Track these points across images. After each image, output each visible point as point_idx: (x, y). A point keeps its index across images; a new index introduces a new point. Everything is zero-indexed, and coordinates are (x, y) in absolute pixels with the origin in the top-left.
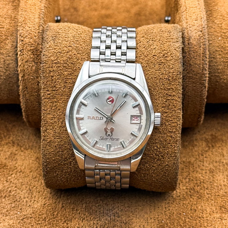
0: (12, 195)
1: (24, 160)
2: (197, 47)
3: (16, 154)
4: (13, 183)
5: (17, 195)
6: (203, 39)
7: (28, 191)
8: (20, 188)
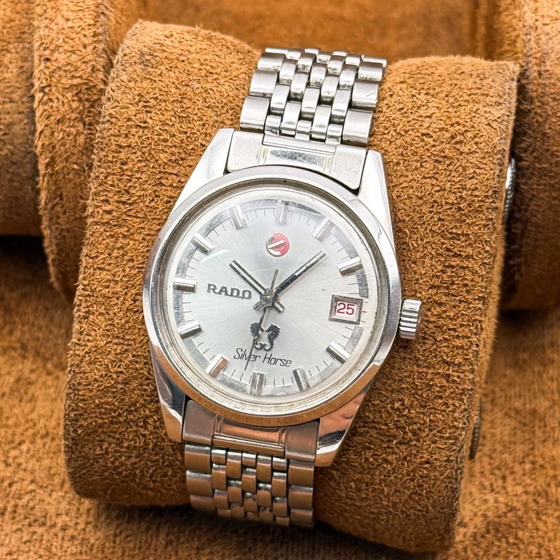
0: (23, 506)
1: (56, 399)
3: (31, 380)
4: (25, 470)
5: (38, 504)
7: (68, 495)
8: (45, 485)
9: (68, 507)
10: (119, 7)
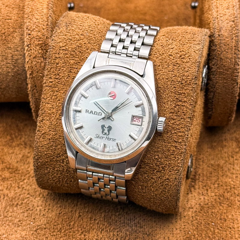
0: (24, 203)
2: (229, 39)
3: (28, 156)
4: (25, 190)
5: (30, 202)
6: (235, 30)
7: (42, 199)
8: (33, 195)
9: (42, 203)
10: (57, 14)
